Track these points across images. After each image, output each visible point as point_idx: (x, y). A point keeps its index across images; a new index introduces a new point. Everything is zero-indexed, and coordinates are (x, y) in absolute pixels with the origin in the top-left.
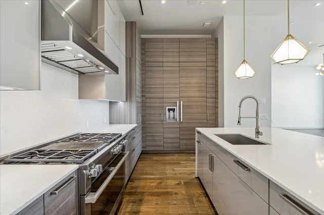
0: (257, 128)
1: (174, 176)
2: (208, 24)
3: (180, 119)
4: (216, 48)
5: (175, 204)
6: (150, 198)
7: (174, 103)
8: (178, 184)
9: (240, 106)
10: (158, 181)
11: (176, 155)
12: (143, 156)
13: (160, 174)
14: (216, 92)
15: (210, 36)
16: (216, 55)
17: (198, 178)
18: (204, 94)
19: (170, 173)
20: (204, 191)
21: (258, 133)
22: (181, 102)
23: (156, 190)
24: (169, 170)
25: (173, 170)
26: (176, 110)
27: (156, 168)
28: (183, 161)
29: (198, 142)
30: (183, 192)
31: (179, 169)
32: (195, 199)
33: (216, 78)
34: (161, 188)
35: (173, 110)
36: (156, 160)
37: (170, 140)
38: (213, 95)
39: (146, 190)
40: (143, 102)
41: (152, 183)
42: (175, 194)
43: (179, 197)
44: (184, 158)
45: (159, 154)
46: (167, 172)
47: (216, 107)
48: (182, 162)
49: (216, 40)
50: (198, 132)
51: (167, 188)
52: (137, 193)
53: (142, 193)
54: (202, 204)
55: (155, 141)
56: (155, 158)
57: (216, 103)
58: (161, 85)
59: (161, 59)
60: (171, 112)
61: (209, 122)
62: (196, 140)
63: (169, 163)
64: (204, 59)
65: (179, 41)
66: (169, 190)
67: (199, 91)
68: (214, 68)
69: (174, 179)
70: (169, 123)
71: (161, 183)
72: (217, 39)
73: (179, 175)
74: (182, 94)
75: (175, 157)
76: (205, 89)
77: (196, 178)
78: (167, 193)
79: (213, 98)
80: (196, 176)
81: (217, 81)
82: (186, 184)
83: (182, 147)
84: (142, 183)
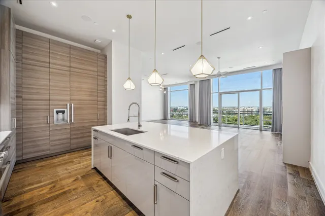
0: (139, 123)
1: (70, 174)
2: (98, 41)
3: (71, 120)
4: (106, 63)
5: (76, 199)
6: (42, 206)
7: (64, 105)
8: (75, 180)
9: (129, 109)
10: (50, 186)
11: (67, 155)
12: (18, 167)
13: (51, 179)
14: (105, 97)
15: (99, 51)
16: (105, 67)
17: (95, 168)
18: (95, 98)
19: (63, 174)
20: (101, 177)
21: (139, 126)
22: (73, 105)
23: (49, 196)
24: (61, 171)
25: (66, 169)
26: (66, 112)
27: (43, 174)
28: (75, 158)
29: (95, 138)
30: (83, 185)
31: (73, 167)
32: (94, 187)
33: (105, 86)
34: (56, 191)
35: (63, 112)
36: (41, 166)
37: (58, 142)
38: (103, 99)
39: (35, 200)
40: (17, 104)
41: (42, 190)
42: (74, 189)
43: (79, 190)
44: (76, 155)
45: (44, 159)
46: (60, 174)
47: (105, 109)
48: (74, 160)
49: (106, 57)
50: (95, 130)
51: (64, 189)
52: (21, 210)
53: (30, 207)
54: (102, 187)
55: (38, 146)
56: (38, 165)
57: (105, 105)
58: (47, 86)
59: (47, 60)
60: (60, 114)
61: (100, 121)
62: (92, 137)
63: (59, 165)
64: (95, 69)
65: (70, 47)
66: (66, 189)
67: (91, 95)
68: (103, 78)
69: (69, 177)
70: (57, 125)
71: (54, 186)
72: (106, 55)
73: (73, 173)
74: (73, 97)
75: (66, 157)
76: (95, 94)
77: (92, 169)
78: (65, 193)
79: (103, 102)
80: (93, 167)
81: (106, 89)
82: (83, 177)
83: (74, 146)
84: (27, 196)
